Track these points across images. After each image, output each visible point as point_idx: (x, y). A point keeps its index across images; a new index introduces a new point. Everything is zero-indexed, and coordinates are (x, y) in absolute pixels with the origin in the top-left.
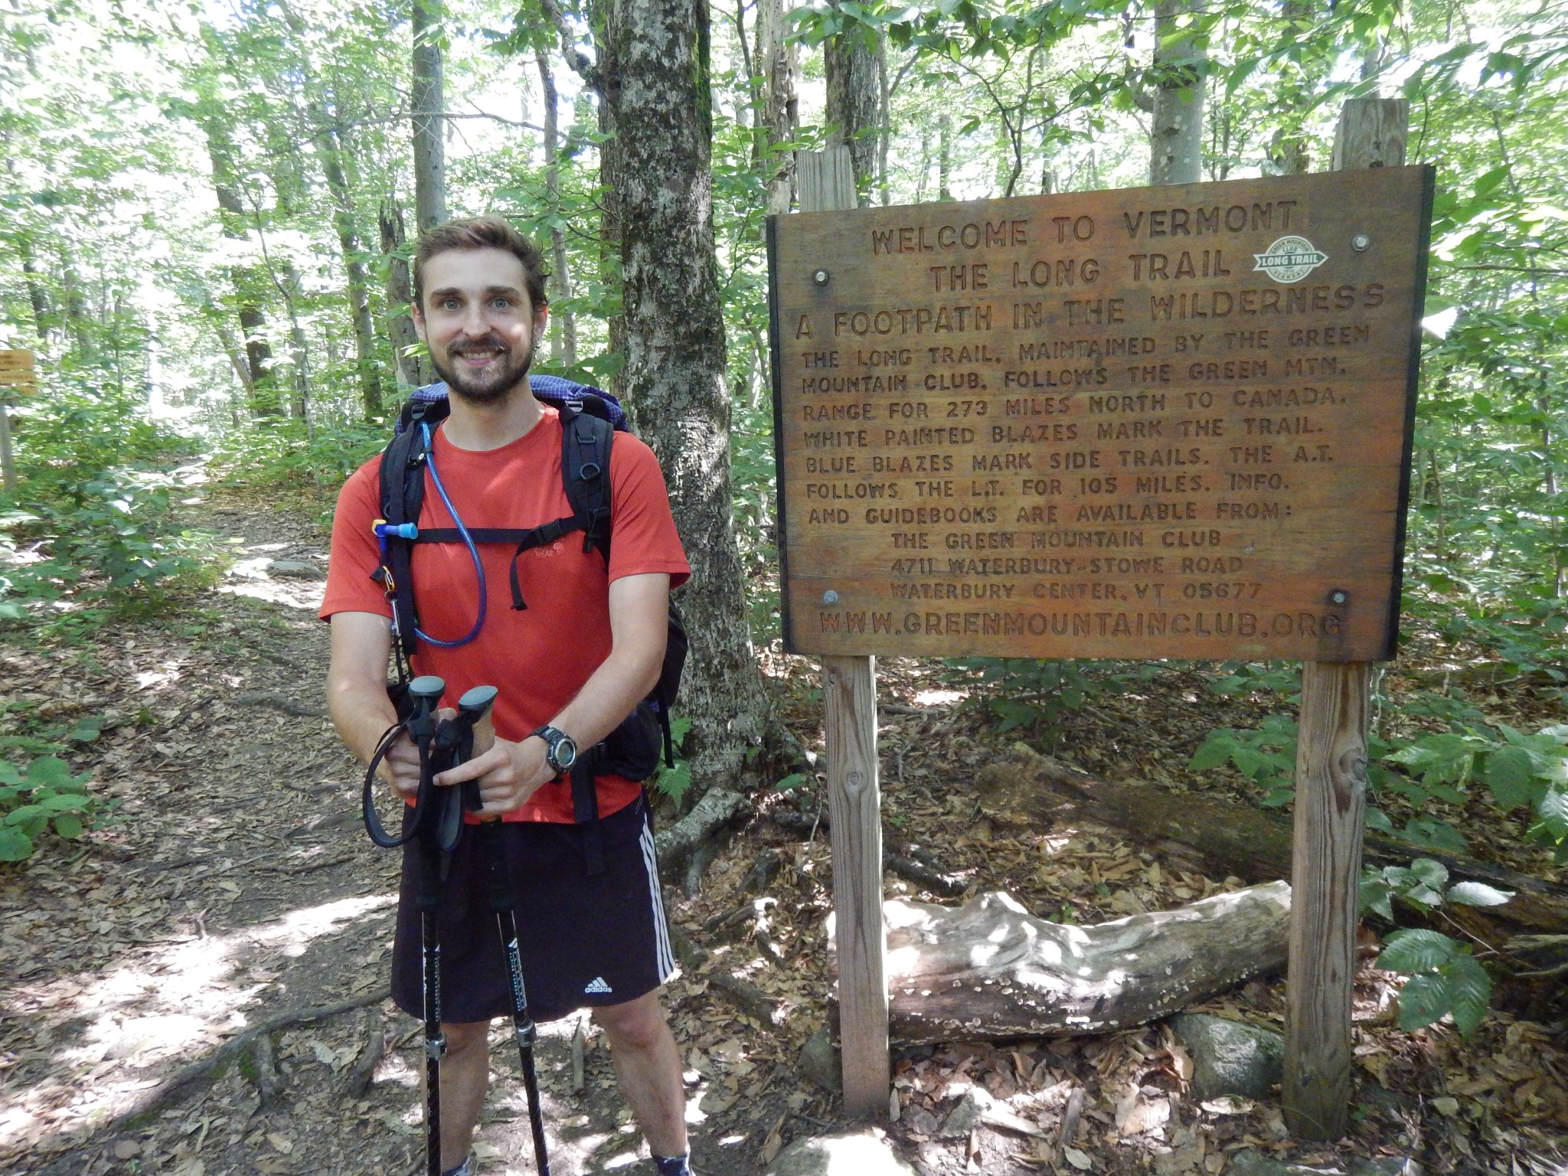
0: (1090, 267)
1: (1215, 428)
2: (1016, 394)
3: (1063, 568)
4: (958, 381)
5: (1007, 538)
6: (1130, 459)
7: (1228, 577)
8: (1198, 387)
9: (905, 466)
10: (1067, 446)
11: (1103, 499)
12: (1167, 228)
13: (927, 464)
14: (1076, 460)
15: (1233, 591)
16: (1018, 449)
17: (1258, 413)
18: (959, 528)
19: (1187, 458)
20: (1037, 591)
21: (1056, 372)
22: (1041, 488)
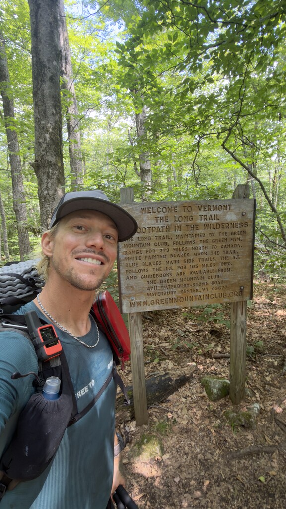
0: (191, 217)
1: (217, 253)
2: (175, 246)
3: (187, 286)
4: (162, 244)
5: (175, 280)
6: (201, 260)
7: (221, 285)
8: (214, 244)
9: (150, 264)
10: (187, 258)
11: (196, 270)
12: (207, 209)
13: (155, 264)
14: (189, 261)
15: (222, 288)
16: (176, 259)
17: (225, 249)
18: (163, 278)
19: (212, 259)
20: (181, 292)
21: (184, 241)
22: (182, 268)
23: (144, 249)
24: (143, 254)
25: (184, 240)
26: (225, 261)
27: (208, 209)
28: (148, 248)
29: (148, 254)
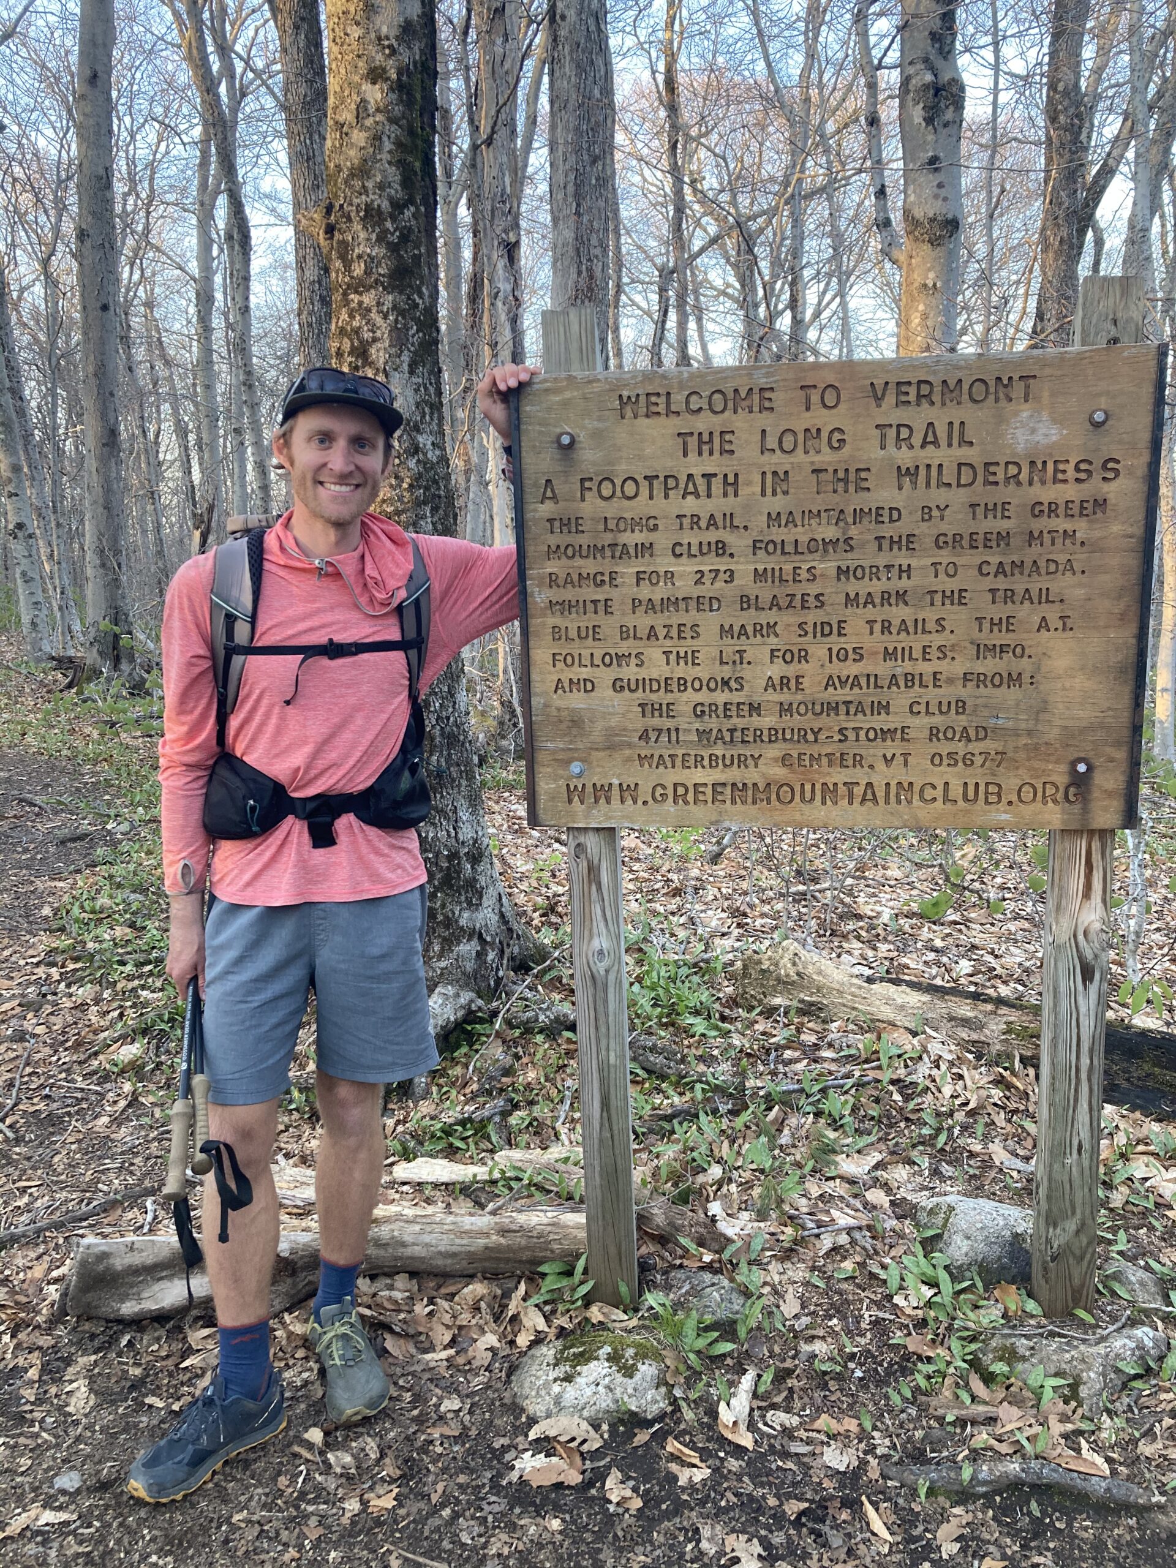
0: (837, 436)
1: (958, 597)
2: (763, 562)
3: (810, 737)
4: (705, 549)
5: (755, 709)
7: (976, 747)
8: (945, 557)
9: (652, 633)
10: (812, 617)
11: (852, 669)
12: (912, 397)
13: (674, 633)
14: (823, 629)
15: (979, 761)
16: (765, 617)
17: (1001, 583)
18: (703, 697)
19: (931, 626)
20: (785, 760)
21: (804, 539)
22: (788, 656)
23: (628, 570)
24: (627, 588)
25: (801, 534)
26: (999, 638)
27: (919, 397)
28: (641, 565)
29: (645, 592)
